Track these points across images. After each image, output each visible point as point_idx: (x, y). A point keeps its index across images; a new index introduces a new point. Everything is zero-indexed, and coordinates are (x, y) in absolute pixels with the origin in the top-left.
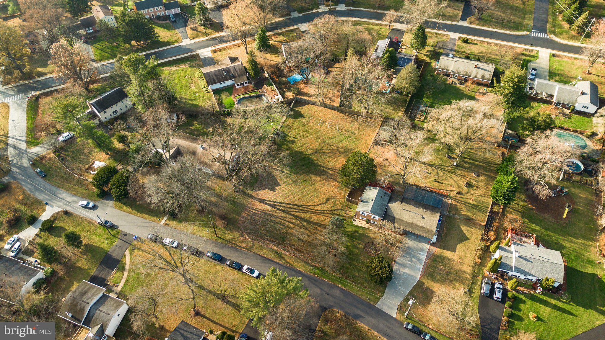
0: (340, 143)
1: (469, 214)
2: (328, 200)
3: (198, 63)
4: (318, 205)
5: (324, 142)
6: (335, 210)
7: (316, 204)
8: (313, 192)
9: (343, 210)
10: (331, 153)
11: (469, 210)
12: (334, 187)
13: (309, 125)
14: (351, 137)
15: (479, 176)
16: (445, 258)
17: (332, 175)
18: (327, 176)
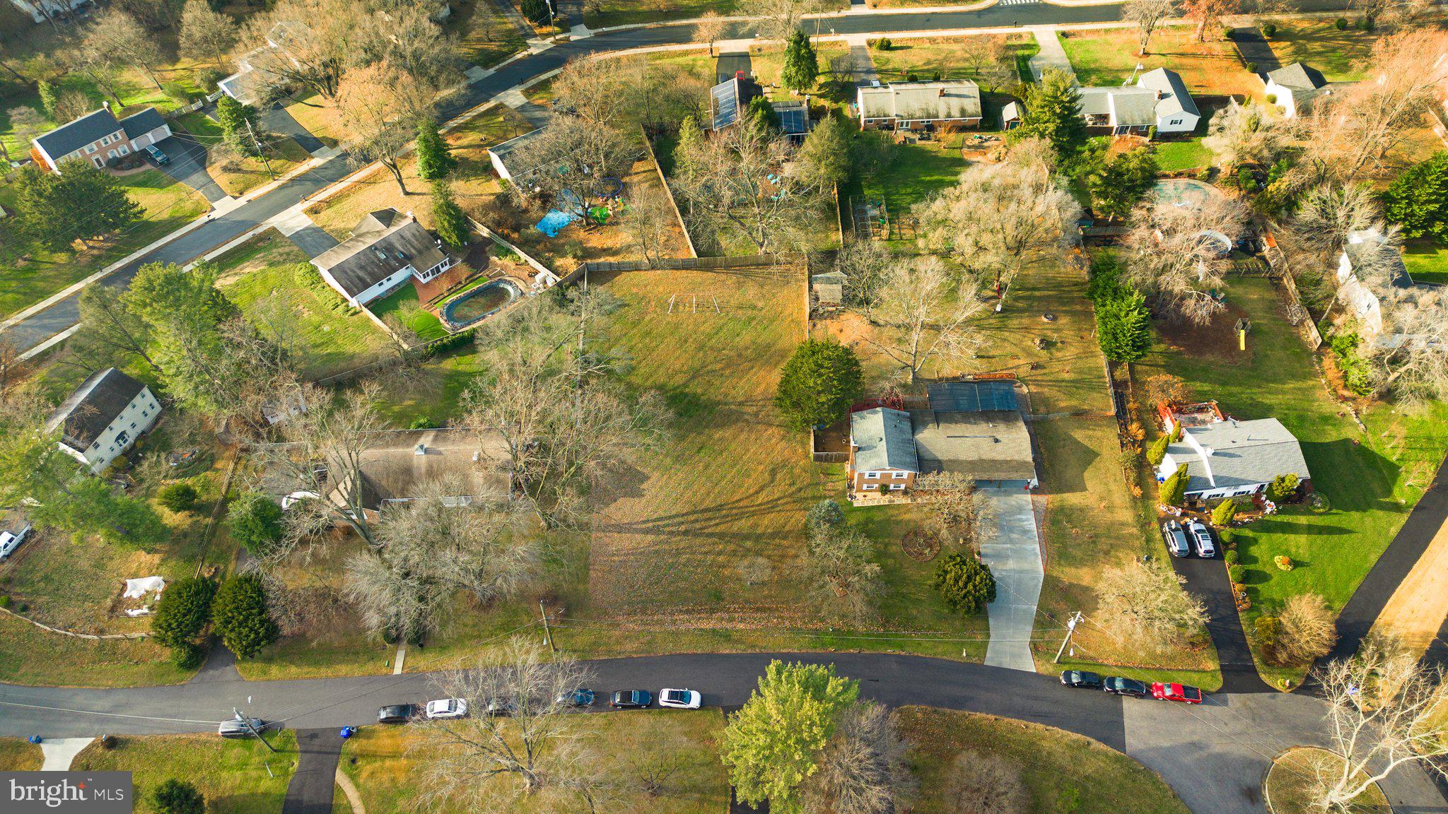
0: (738, 339)
1: (1074, 403)
2: (773, 473)
3: (287, 249)
4: (757, 492)
5: (701, 348)
6: (800, 490)
7: (751, 491)
8: (732, 467)
9: (818, 484)
10: (728, 366)
11: (1071, 395)
12: (774, 440)
13: (647, 318)
14: (754, 318)
15: (1055, 319)
16: (1072, 509)
17: (756, 415)
18: (747, 421)
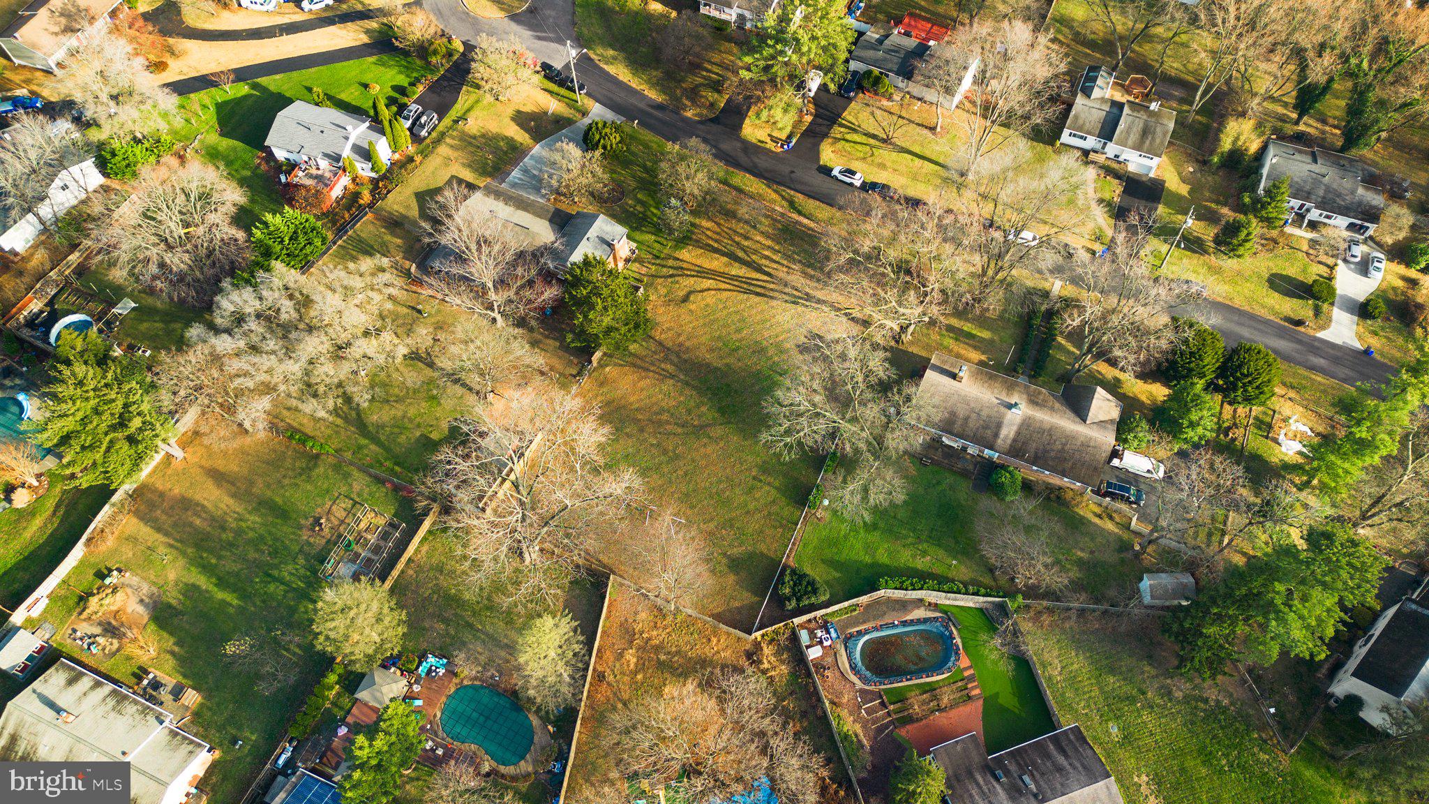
1: (388, 238)
2: (685, 299)
4: (709, 289)
6: (671, 276)
10: (660, 423)
12: (665, 328)
16: (475, 170)
17: (666, 359)
18: (678, 356)
